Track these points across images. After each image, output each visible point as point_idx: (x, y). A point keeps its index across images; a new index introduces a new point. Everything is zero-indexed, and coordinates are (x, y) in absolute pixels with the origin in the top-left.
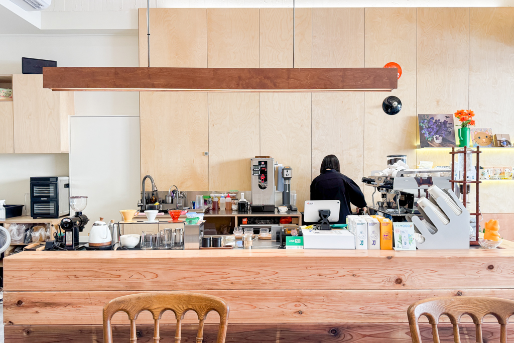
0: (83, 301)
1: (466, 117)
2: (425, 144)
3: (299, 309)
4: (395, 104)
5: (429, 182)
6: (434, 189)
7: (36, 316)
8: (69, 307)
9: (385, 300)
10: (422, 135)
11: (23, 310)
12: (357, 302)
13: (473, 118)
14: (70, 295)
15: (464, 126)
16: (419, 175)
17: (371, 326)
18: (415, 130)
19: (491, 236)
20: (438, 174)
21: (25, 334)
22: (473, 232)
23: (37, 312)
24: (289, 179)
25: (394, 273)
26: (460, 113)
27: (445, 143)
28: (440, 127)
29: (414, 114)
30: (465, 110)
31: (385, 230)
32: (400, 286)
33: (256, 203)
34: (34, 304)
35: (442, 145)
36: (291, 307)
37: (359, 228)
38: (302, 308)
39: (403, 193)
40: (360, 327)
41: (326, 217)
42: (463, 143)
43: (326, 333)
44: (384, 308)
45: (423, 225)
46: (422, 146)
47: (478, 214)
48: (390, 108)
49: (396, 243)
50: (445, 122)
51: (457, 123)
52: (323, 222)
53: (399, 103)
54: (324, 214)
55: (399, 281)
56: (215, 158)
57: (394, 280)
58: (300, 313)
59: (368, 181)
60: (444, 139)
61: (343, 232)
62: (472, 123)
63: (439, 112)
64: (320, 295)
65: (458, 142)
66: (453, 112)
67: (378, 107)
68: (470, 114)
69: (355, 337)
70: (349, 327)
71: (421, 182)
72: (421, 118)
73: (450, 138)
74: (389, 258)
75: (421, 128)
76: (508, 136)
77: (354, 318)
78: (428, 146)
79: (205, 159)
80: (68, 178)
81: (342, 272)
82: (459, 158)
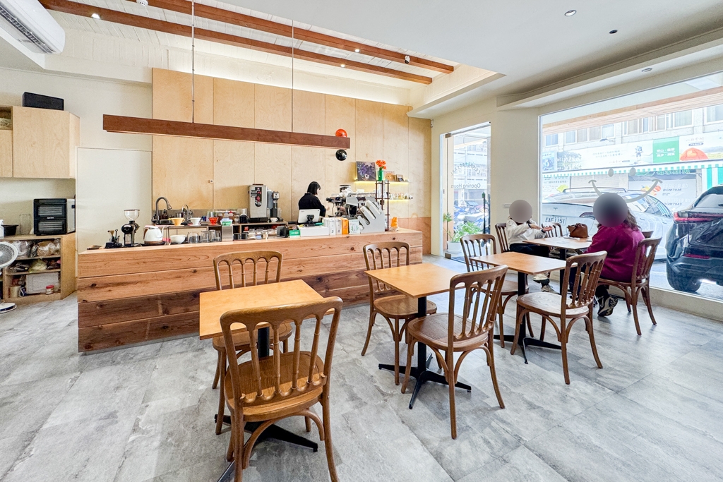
0: (150, 279)
1: (381, 164)
2: (360, 179)
3: (300, 269)
4: (343, 154)
5: (364, 199)
6: (368, 202)
7: (109, 294)
8: (139, 284)
9: (346, 259)
10: (358, 174)
11: (96, 290)
12: (331, 262)
13: (385, 165)
14: (140, 276)
15: (380, 169)
16: (359, 196)
17: (339, 274)
18: (354, 170)
19: (394, 224)
20: (369, 196)
21: (98, 308)
22: (386, 224)
23: (110, 291)
24: (277, 199)
25: (350, 245)
26: (378, 162)
27: (371, 178)
28: (368, 169)
29: (355, 161)
30: (381, 160)
31: (344, 224)
32: (353, 251)
33: (253, 216)
34: (107, 285)
35: (369, 180)
36: (295, 268)
37: (331, 224)
38: (302, 268)
39: (351, 206)
40: (333, 275)
41: (312, 219)
42: (380, 179)
43: (315, 280)
44: (345, 263)
45: (363, 221)
46: (358, 180)
47: (388, 215)
48: (340, 157)
49: (350, 230)
50: (371, 167)
51: (377, 168)
52: (310, 222)
53: (346, 154)
54: (310, 218)
55: (352, 249)
56: (218, 185)
57: (350, 248)
58: (301, 271)
59: (329, 200)
60: (370, 176)
61: (322, 227)
62: (385, 168)
63: (368, 161)
64: (311, 260)
65: (377, 179)
66: (375, 161)
67: (333, 155)
68: (384, 163)
69: (330, 280)
70: (327, 276)
71: (359, 199)
72: (358, 163)
73: (373, 176)
74: (348, 237)
75: (358, 170)
76: (402, 176)
77: (329, 270)
78: (362, 180)
79: (210, 185)
80: (73, 200)
81: (323, 247)
82: (379, 186)
